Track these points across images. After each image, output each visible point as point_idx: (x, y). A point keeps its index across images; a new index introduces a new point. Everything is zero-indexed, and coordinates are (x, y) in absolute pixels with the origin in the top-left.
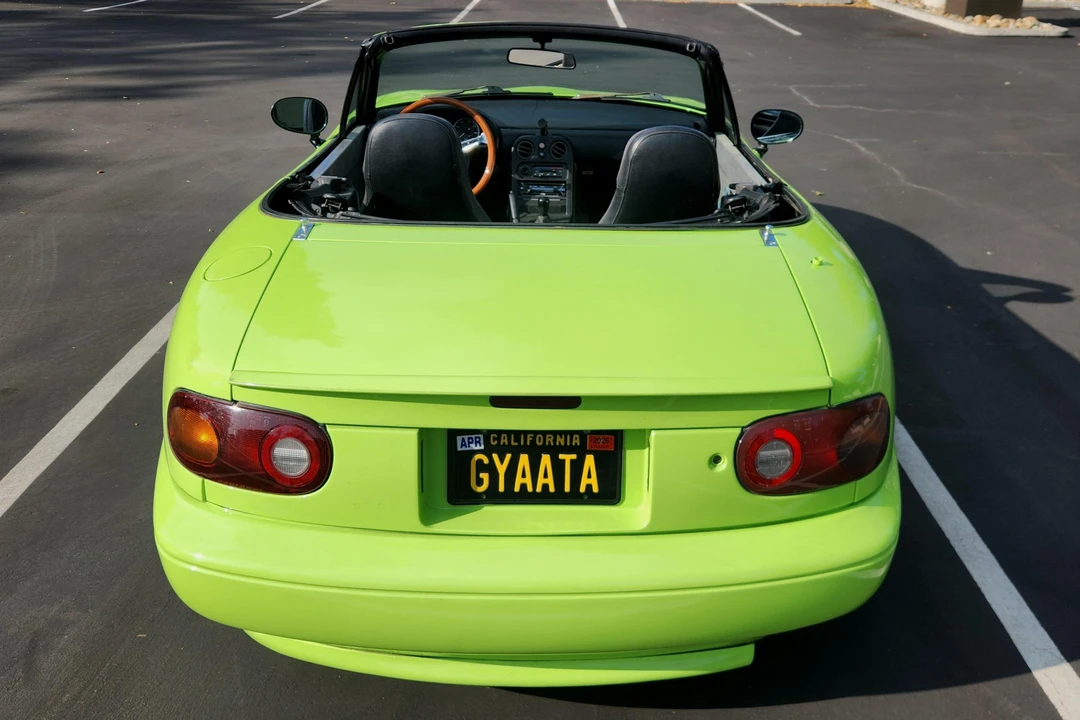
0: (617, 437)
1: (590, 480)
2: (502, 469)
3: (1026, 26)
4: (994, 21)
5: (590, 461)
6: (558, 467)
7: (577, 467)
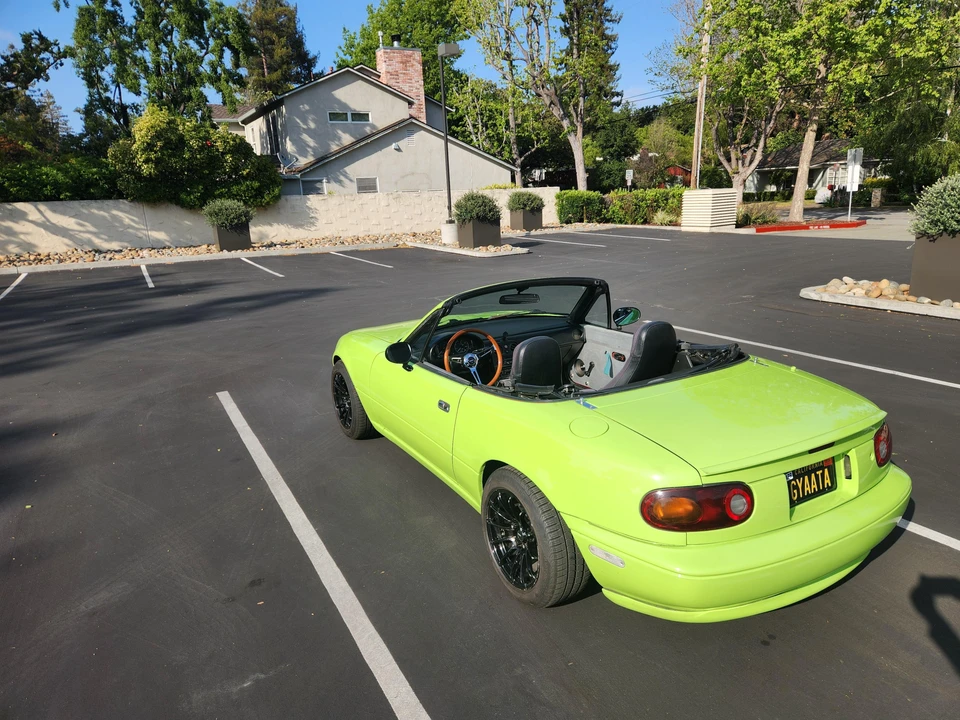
0: (833, 459)
1: (827, 481)
2: (800, 486)
3: (506, 250)
4: (492, 249)
5: (826, 470)
6: (817, 476)
7: (823, 475)
